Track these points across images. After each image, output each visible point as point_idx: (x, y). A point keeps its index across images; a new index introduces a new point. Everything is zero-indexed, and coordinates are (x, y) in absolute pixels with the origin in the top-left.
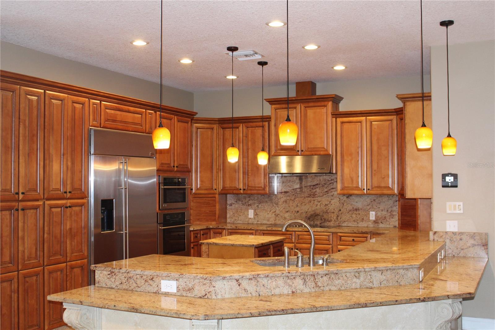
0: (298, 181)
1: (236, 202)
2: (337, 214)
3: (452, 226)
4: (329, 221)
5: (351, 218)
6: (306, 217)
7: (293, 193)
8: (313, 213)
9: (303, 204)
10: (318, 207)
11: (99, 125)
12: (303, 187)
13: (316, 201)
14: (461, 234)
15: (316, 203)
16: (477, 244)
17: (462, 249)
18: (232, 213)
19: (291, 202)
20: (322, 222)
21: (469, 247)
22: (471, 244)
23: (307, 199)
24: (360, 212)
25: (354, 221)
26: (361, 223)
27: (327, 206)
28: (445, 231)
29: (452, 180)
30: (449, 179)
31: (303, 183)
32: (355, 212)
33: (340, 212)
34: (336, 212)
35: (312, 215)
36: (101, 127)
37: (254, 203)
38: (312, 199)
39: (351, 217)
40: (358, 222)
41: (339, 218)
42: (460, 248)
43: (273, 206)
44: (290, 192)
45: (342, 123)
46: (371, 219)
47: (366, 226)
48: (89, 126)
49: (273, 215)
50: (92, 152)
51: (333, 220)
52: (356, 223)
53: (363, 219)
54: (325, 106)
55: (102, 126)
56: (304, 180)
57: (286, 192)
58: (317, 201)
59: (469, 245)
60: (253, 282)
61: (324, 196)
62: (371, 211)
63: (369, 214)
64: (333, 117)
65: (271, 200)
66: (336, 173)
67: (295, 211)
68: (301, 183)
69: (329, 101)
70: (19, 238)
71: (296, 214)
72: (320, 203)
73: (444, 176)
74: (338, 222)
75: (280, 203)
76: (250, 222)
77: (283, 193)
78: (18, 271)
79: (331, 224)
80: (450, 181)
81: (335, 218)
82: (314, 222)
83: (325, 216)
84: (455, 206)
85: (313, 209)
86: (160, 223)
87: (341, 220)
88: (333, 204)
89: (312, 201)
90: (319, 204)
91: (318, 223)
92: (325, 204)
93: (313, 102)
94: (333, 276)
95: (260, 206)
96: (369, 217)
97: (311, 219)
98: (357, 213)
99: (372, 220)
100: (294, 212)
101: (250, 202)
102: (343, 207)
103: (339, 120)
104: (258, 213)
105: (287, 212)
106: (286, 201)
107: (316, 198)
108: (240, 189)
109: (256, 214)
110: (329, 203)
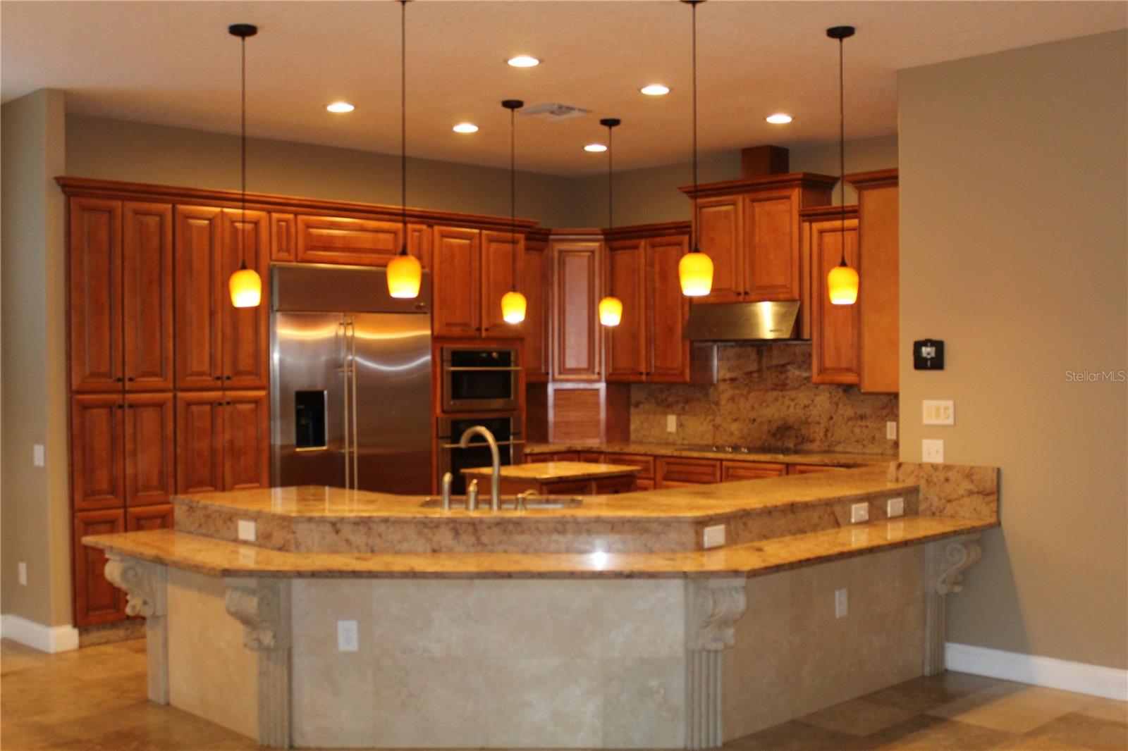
0: (754, 356)
1: (646, 399)
2: (825, 427)
3: (932, 452)
4: (811, 441)
5: (851, 434)
6: (769, 431)
7: (747, 382)
8: (781, 423)
9: (764, 404)
10: (792, 409)
11: (292, 257)
12: (764, 368)
13: (787, 397)
14: (947, 468)
15: (787, 402)
16: (976, 490)
17: (949, 501)
18: (638, 423)
19: (742, 400)
20: (798, 442)
21: (963, 496)
22: (966, 490)
23: (770, 393)
24: (868, 424)
25: (857, 441)
26: (871, 446)
27: (807, 409)
28: (917, 461)
29: (933, 355)
30: (927, 351)
31: (765, 360)
32: (859, 423)
33: (832, 422)
34: (824, 422)
35: (779, 428)
36: (297, 261)
37: (677, 402)
38: (780, 393)
39: (852, 432)
40: (865, 443)
41: (829, 435)
42: (945, 498)
43: (710, 408)
44: (741, 380)
45: (821, 232)
46: (889, 437)
47: (879, 452)
48: (271, 260)
49: (711, 427)
50: (276, 306)
51: (818, 438)
52: (860, 446)
53: (874, 437)
54: (788, 198)
55: (299, 259)
56: (765, 354)
57: (733, 380)
58: (789, 399)
59: (961, 491)
60: (363, 529)
61: (803, 387)
62: (890, 420)
63: (885, 426)
64: (804, 221)
65: (707, 395)
66: (810, 340)
67: (750, 420)
68: (760, 361)
69: (793, 187)
70: (127, 452)
71: (750, 426)
72: (795, 401)
73: (918, 345)
74: (826, 444)
75: (723, 402)
76: (671, 439)
77: (728, 382)
78: (125, 507)
79: (814, 446)
80: (929, 357)
81: (822, 434)
82: (783, 442)
83: (804, 431)
84: (938, 409)
85: (782, 415)
86: (442, 438)
87: (833, 439)
88: (818, 406)
89: (780, 399)
90: (792, 404)
91: (791, 445)
92: (803, 405)
93: (767, 189)
94: (511, 527)
95: (687, 408)
96: (885, 434)
97: (778, 436)
98: (863, 423)
99: (891, 440)
100: (747, 421)
101: (671, 399)
102: (836, 411)
103: (817, 226)
104: (684, 423)
105: (735, 420)
106: (732, 399)
107: (788, 393)
108: (641, 374)
109: (680, 425)
110: (810, 402)
